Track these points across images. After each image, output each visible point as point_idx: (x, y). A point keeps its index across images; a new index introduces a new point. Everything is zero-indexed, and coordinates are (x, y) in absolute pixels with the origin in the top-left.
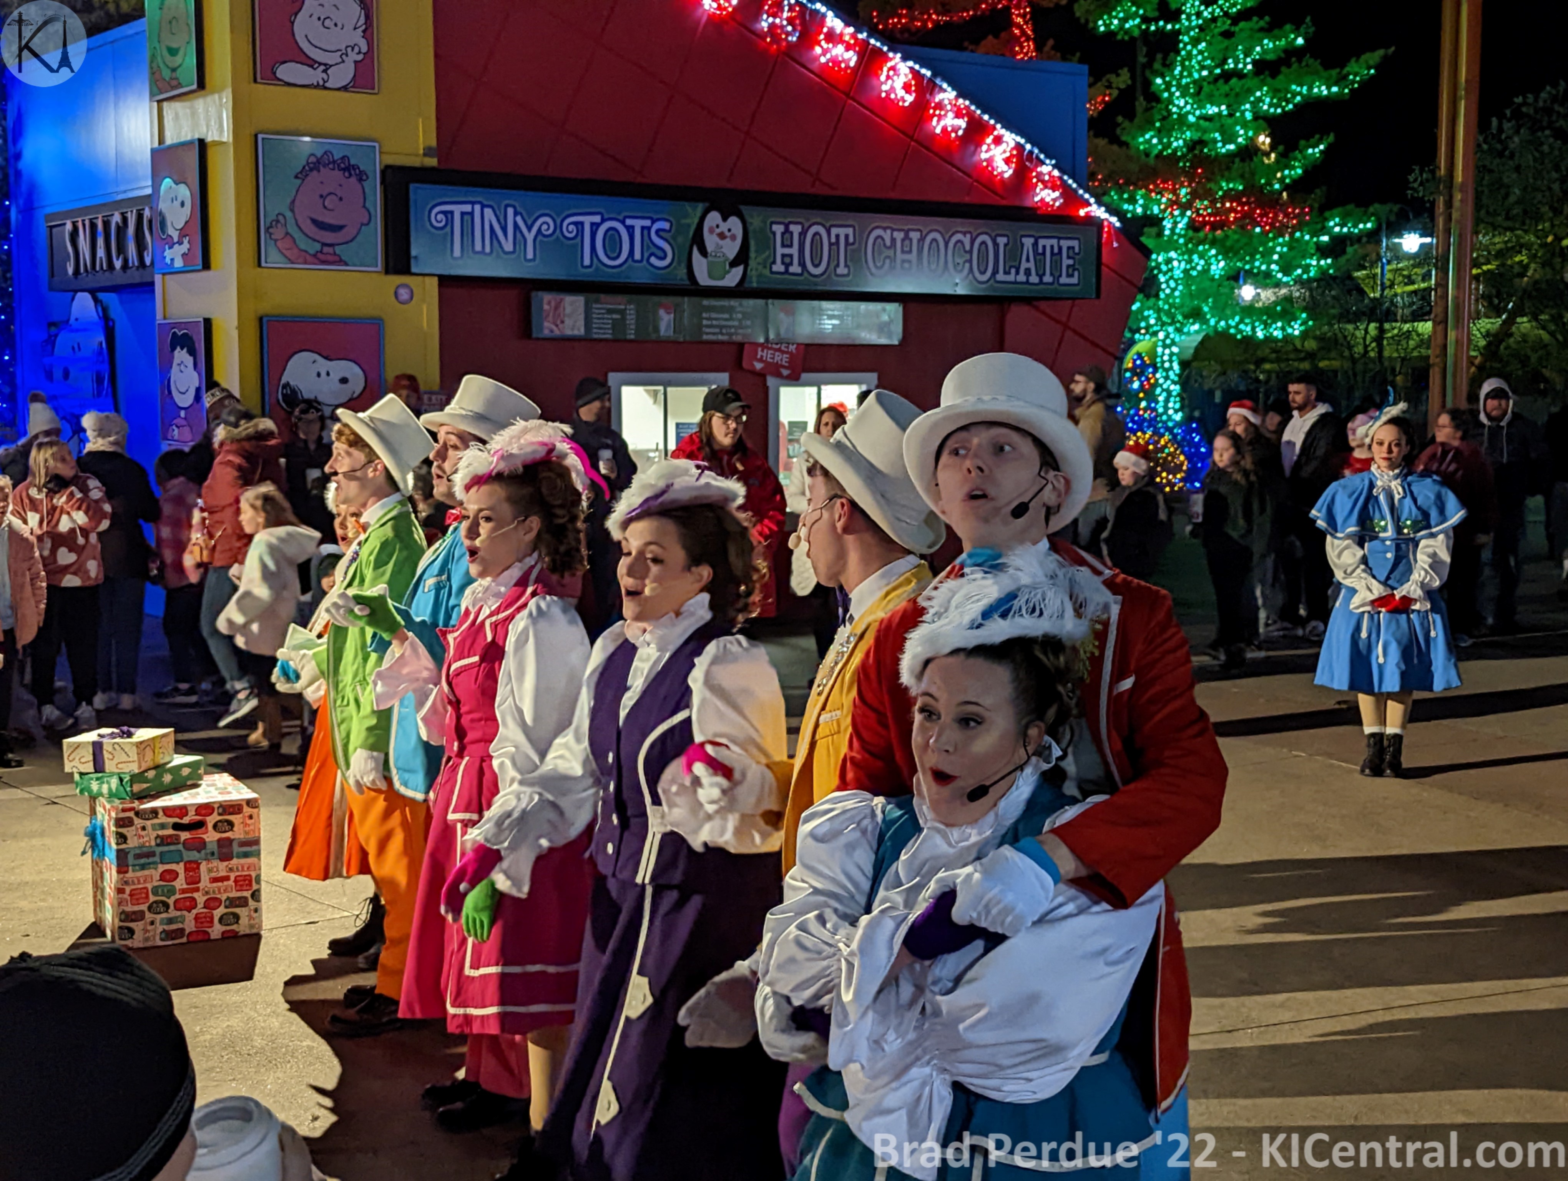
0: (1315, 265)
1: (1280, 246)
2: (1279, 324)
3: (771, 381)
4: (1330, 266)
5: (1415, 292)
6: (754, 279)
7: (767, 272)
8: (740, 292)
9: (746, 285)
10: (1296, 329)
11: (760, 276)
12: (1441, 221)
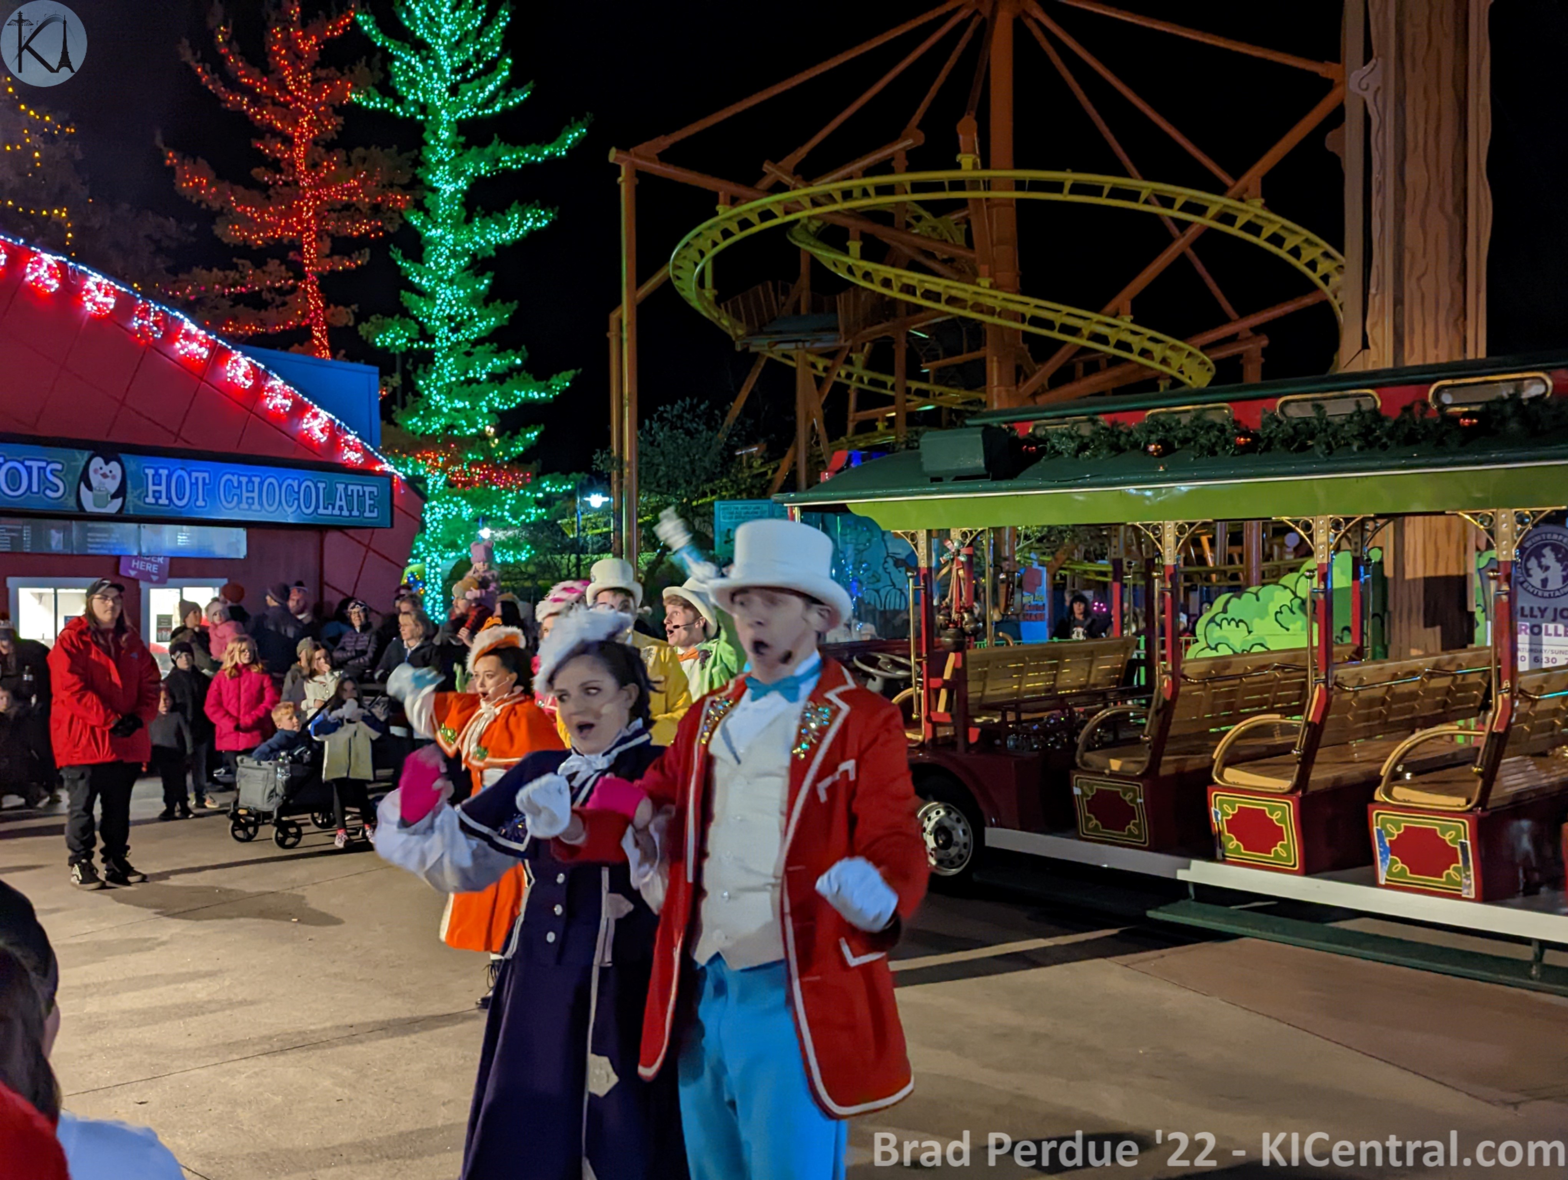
0: (534, 513)
1: (510, 499)
2: (512, 553)
3: (143, 585)
4: (544, 514)
5: (600, 534)
6: (131, 509)
7: (141, 504)
8: (120, 517)
9: (125, 512)
10: (524, 556)
11: (135, 506)
12: (615, 487)
